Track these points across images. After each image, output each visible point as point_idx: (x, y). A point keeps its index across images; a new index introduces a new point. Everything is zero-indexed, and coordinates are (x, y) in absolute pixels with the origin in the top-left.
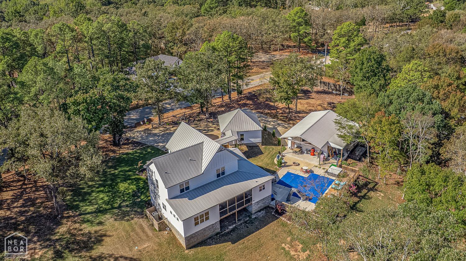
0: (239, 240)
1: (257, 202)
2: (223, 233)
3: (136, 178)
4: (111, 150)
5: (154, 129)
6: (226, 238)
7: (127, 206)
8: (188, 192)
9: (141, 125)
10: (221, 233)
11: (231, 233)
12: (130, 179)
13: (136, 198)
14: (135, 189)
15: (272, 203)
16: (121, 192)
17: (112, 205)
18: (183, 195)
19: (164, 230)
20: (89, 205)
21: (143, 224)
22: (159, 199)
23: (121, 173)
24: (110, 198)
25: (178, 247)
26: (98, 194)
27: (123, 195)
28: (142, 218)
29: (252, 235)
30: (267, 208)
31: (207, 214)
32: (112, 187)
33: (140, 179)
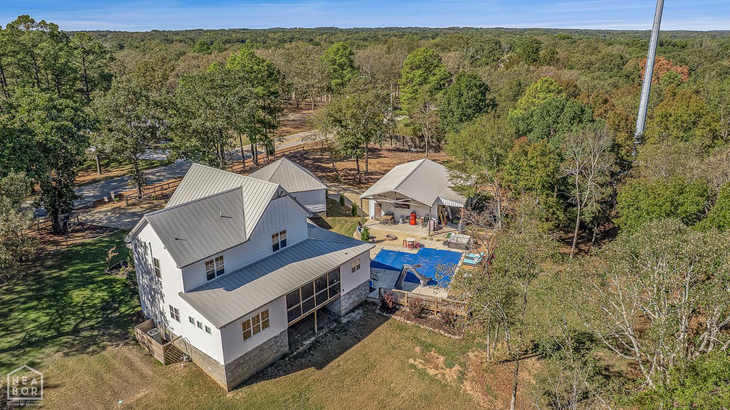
0: (329, 362)
1: (348, 293)
2: (295, 353)
3: (105, 280)
4: (49, 241)
5: (130, 207)
6: (303, 360)
7: (92, 328)
8: (222, 278)
9: (106, 203)
10: (290, 354)
11: (309, 351)
12: (93, 283)
13: (109, 311)
14: (106, 297)
15: (371, 295)
16: (76, 305)
17: (57, 329)
18: (213, 283)
19: (177, 362)
20: (5, 335)
21: (130, 356)
22: (161, 301)
23: (74, 275)
24: (53, 318)
25: (210, 388)
26: (24, 314)
27: (81, 310)
28: (127, 344)
29: (351, 350)
30: (364, 304)
31: (265, 314)
32: (55, 299)
33: (116, 281)
